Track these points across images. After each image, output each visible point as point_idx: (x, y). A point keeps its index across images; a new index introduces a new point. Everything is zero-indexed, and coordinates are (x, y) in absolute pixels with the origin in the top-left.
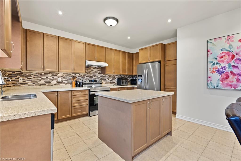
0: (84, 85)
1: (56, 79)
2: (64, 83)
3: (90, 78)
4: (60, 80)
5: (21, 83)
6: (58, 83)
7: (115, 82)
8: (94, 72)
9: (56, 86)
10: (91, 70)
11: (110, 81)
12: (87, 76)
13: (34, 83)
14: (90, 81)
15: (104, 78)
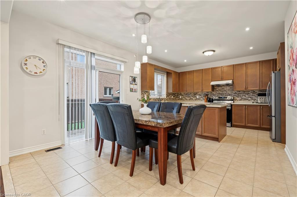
0: (214, 101)
1: (195, 97)
2: (200, 99)
3: (221, 95)
4: (198, 97)
5: (181, 99)
6: (197, 99)
7: (256, 99)
8: (218, 90)
9: (196, 101)
10: (222, 88)
11: (247, 98)
12: (218, 94)
13: (185, 99)
14: (219, 98)
15: (238, 95)
